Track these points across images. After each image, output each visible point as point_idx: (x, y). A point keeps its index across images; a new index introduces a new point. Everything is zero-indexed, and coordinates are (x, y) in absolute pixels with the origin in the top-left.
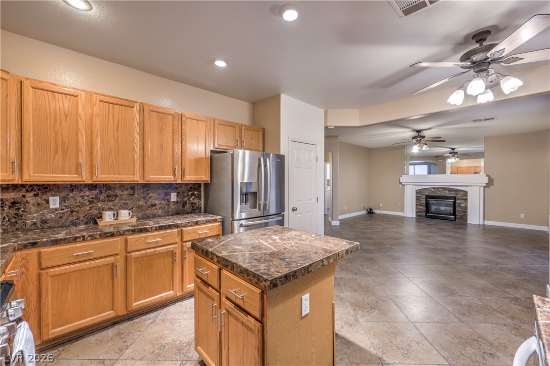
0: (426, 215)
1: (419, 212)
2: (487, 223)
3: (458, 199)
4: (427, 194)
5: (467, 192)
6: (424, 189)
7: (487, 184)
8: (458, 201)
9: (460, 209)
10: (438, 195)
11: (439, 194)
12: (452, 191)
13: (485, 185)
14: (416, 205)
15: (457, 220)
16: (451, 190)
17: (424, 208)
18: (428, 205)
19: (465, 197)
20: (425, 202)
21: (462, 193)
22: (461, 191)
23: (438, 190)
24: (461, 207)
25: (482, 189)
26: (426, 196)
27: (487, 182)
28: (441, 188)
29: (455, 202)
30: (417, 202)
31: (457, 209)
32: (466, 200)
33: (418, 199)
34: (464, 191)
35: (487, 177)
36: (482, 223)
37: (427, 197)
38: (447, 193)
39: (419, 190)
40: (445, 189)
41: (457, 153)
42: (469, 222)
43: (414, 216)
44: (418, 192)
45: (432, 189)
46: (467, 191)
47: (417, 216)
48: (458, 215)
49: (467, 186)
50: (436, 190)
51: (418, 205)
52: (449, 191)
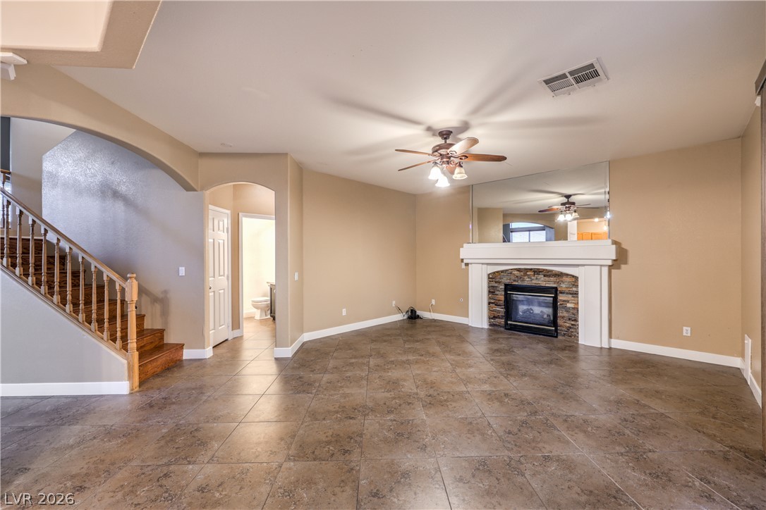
0: (506, 323)
1: (494, 317)
2: (618, 344)
3: (561, 293)
4: (507, 282)
5: (576, 278)
6: (502, 271)
7: (614, 260)
8: (561, 297)
9: (565, 314)
10: (525, 283)
11: (527, 282)
12: (549, 276)
13: (610, 263)
14: (489, 303)
15: (560, 337)
16: (548, 274)
17: (501, 310)
18: (509, 305)
19: (574, 289)
20: (502, 298)
21: (568, 279)
22: (567, 275)
23: (525, 275)
24: (567, 310)
25: (605, 270)
26: (506, 285)
27: (614, 258)
28: (531, 269)
29: (555, 299)
30: (490, 298)
31: (560, 314)
32: (576, 294)
33: (492, 291)
34: (573, 276)
35: (614, 246)
36: (606, 345)
37: (509, 287)
38: (542, 281)
39: (494, 273)
40: (537, 272)
41: (573, 204)
42: (581, 341)
43: (485, 325)
44: (493, 277)
45: (516, 272)
46: (577, 275)
47: (490, 325)
48: (561, 326)
49: (578, 265)
50: (522, 273)
51: (492, 303)
52: (545, 276)
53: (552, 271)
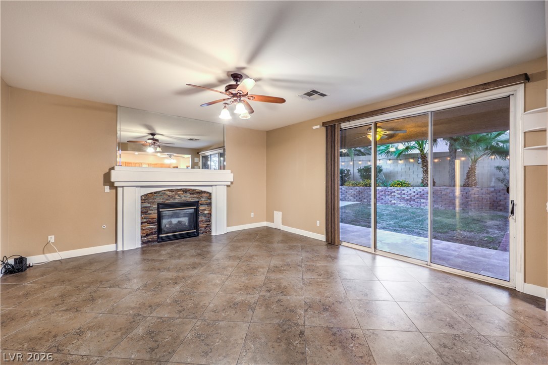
0: (158, 237)
1: (147, 235)
2: (231, 229)
3: (201, 205)
4: (161, 201)
5: (210, 194)
6: (155, 193)
7: (231, 182)
8: (201, 208)
9: (204, 219)
10: (177, 201)
12: (194, 194)
13: (229, 183)
14: (142, 223)
15: (200, 235)
16: (193, 192)
17: (154, 227)
18: (160, 221)
19: (209, 201)
20: (156, 216)
21: (205, 195)
22: (205, 192)
23: (177, 194)
24: (205, 215)
25: (226, 188)
26: (158, 204)
28: (181, 190)
29: (197, 210)
30: (142, 218)
31: (200, 219)
32: (210, 204)
33: (144, 211)
34: (208, 193)
35: (232, 174)
36: (225, 231)
37: (160, 206)
38: (188, 198)
39: (147, 195)
40: (185, 191)
42: (213, 233)
43: (139, 245)
44: (145, 198)
45: (168, 193)
46: (211, 192)
47: (143, 243)
48: (201, 227)
49: (212, 186)
50: (174, 193)
51: (144, 222)
52: (190, 194)
53: (196, 190)
